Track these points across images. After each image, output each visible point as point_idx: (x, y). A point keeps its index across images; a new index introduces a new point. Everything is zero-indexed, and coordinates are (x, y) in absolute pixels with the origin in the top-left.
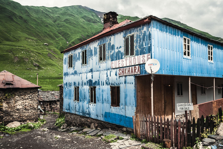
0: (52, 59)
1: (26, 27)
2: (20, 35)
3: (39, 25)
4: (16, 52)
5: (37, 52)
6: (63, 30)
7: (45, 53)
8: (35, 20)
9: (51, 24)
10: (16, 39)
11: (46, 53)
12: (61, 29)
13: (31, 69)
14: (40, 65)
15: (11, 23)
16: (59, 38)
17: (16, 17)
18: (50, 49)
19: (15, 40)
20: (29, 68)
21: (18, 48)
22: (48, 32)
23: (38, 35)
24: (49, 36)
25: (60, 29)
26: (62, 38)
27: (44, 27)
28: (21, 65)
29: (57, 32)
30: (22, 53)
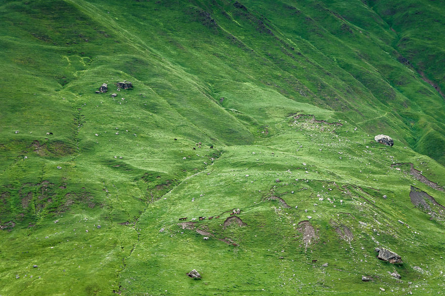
0: (434, 222)
1: (267, 55)
2: (262, 104)
3: (313, 31)
4: (299, 197)
5: (367, 191)
6: (418, 41)
7: (396, 188)
8: (291, 8)
9: (358, 15)
10: (255, 124)
11: (402, 187)
12: (408, 34)
13: (375, 278)
14: (405, 258)
15: (210, 43)
16: (409, 89)
17: (224, 13)
18: (408, 164)
19: (252, 129)
20: (367, 275)
21: (300, 180)
22: (354, 63)
23: (323, 86)
24: (364, 82)
25: (403, 36)
26: (420, 84)
27: (333, 37)
28: (334, 263)
29: (393, 54)
30: (319, 203)
